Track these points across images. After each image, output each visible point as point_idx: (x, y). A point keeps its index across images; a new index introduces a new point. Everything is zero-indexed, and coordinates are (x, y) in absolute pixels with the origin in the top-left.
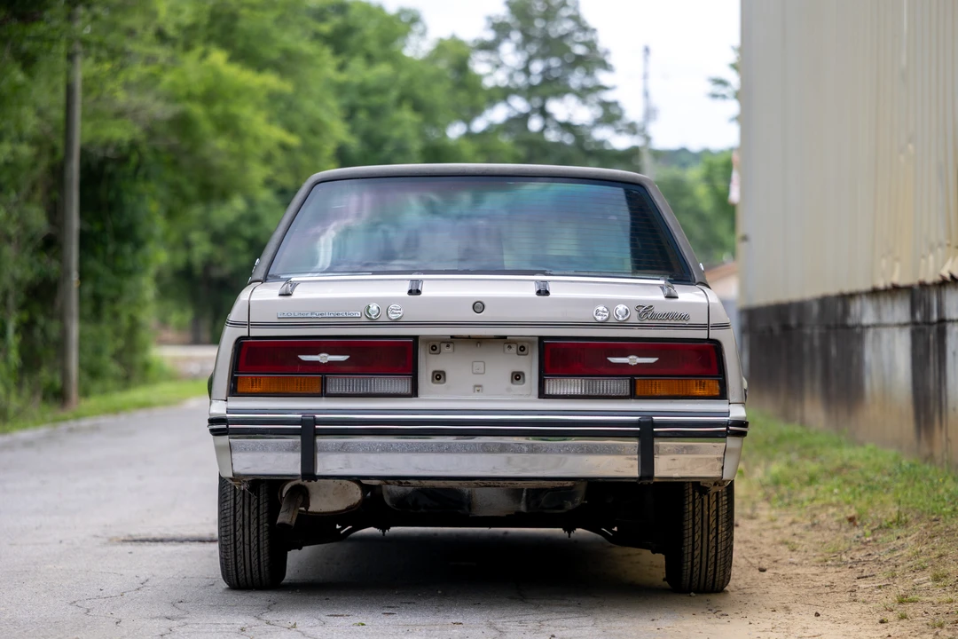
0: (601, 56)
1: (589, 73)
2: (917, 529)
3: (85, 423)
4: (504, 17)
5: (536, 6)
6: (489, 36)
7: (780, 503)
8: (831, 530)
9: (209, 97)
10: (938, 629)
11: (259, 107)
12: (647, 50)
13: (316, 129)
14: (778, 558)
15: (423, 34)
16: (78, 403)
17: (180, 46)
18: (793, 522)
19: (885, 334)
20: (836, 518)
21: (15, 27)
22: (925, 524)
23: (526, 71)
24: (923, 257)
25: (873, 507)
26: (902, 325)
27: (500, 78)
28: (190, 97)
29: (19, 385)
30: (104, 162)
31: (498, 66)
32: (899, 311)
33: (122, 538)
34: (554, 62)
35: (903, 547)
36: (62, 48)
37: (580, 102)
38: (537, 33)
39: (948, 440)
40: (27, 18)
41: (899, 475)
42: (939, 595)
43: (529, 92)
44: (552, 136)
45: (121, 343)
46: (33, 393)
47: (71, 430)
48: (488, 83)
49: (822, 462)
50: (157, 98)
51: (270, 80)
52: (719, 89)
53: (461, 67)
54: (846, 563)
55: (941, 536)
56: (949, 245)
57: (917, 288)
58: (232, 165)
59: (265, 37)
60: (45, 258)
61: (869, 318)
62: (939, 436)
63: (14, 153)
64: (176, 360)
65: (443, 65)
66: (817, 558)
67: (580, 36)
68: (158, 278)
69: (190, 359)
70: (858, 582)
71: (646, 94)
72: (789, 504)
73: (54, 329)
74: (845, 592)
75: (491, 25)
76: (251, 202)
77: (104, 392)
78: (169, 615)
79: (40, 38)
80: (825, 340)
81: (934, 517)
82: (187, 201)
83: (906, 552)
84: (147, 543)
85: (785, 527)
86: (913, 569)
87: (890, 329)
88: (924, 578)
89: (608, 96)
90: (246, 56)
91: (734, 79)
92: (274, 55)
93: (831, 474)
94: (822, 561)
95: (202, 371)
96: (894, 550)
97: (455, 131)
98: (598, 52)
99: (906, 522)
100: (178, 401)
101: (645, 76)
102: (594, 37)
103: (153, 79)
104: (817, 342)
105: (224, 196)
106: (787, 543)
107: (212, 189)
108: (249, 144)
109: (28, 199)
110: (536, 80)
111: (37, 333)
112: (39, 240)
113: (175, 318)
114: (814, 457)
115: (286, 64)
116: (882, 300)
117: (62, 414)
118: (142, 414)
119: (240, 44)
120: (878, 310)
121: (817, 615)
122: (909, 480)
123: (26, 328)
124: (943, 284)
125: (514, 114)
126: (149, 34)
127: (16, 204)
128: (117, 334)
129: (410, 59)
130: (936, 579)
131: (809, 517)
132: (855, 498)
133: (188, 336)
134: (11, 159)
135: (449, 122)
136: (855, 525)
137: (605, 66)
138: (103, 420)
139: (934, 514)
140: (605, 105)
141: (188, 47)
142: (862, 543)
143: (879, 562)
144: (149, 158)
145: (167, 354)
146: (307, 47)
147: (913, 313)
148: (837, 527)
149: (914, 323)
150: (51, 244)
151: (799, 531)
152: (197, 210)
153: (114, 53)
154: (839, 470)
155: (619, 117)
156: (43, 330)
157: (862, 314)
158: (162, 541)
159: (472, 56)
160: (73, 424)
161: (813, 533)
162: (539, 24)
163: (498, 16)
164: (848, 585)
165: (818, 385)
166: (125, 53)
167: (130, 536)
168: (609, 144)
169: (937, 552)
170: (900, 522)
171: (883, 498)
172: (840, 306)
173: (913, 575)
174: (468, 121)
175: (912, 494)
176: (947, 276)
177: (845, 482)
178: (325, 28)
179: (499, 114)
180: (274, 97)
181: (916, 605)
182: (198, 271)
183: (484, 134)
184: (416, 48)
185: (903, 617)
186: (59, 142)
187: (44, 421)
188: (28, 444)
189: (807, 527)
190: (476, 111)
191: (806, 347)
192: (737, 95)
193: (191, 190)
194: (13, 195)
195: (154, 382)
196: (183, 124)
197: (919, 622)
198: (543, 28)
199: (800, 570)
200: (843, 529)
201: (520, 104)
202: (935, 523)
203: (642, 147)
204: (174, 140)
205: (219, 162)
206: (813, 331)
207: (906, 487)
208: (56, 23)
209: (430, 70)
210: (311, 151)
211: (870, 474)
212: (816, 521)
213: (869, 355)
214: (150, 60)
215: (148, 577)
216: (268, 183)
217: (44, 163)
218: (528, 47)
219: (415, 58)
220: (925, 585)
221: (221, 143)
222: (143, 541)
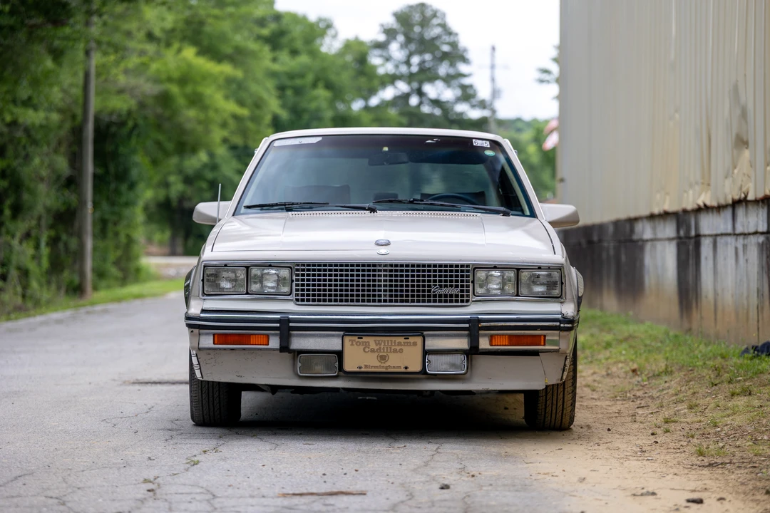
0: (460, 53)
1: (452, 65)
2: (678, 376)
3: (98, 308)
4: (392, 25)
5: (414, 17)
6: (382, 38)
7: (585, 361)
8: (619, 377)
9: (183, 80)
10: (691, 439)
11: (219, 87)
12: (493, 49)
13: (258, 104)
14: (583, 395)
15: (335, 36)
16: (91, 295)
17: (163, 44)
18: (594, 373)
19: (659, 245)
20: (623, 370)
21: (49, 30)
22: (683, 373)
23: (408, 63)
24: (685, 191)
25: (649, 363)
26: (670, 239)
27: (390, 68)
28: (170, 80)
29: (49, 283)
30: (110, 124)
31: (388, 59)
32: (669, 230)
33: (132, 381)
34: (428, 57)
35: (669, 388)
36: (81, 46)
37: (446, 86)
38: (416, 36)
39: (702, 318)
40: (57, 22)
41: (668, 341)
42: (691, 417)
43: (410, 78)
44: (426, 109)
45: (119, 253)
46: (59, 288)
47: (88, 313)
48: (381, 71)
49: (614, 334)
50: (148, 80)
51: (226, 69)
52: (545, 76)
53: (362, 60)
54: (629, 398)
55: (695, 380)
56: (703, 183)
57: (681, 213)
58: (200, 128)
59: (223, 37)
60: (67, 193)
61: (648, 234)
62: (695, 315)
63: (47, 118)
64: (158, 266)
65: (349, 58)
66: (610, 396)
67: (446, 38)
68: (146, 208)
69: (168, 266)
70: (637, 410)
71: (493, 80)
72: (591, 362)
73: (73, 243)
74: (628, 416)
75: (382, 30)
76: (211, 155)
77: (109, 287)
78: (170, 428)
79: (67, 38)
80: (617, 250)
81: (690, 368)
82: (167, 154)
83: (671, 391)
84: (150, 384)
85: (588, 376)
86: (675, 401)
87: (662, 242)
88: (683, 407)
89: (466, 81)
90: (210, 51)
91: (555, 69)
92: (228, 50)
93: (620, 342)
94: (612, 397)
95: (178, 273)
96: (663, 390)
97: (357, 105)
98: (459, 50)
99: (671, 371)
100: (163, 294)
101: (493, 67)
102: (456, 39)
103: (144, 66)
104: (612, 252)
105: (194, 150)
106: (589, 386)
107: (185, 146)
108: (211, 114)
109: (56, 151)
110: (415, 69)
111: (61, 246)
112: (63, 179)
113: (157, 236)
114: (610, 331)
115: (237, 56)
116: (657, 222)
117: (81, 302)
118: (138, 302)
119: (205, 43)
120: (654, 229)
121: (609, 430)
122: (674, 345)
123: (54, 242)
124: (699, 210)
125: (398, 93)
126: (141, 35)
127: (47, 155)
128: (117, 247)
129: (326, 54)
130: (691, 408)
131: (605, 370)
132: (637, 357)
133: (167, 250)
134: (44, 122)
135: (353, 100)
136: (637, 374)
137: (465, 60)
138: (111, 306)
139: (690, 366)
140: (464, 88)
141: (168, 45)
142: (641, 386)
143: (652, 397)
144: (141, 122)
145: (152, 262)
146: (253, 46)
147: (678, 231)
148: (624, 376)
149: (679, 238)
150: (72, 183)
151: (598, 379)
152: (174, 160)
153: (117, 48)
154: (626, 339)
155: (474, 96)
156: (66, 244)
157: (643, 232)
158: (160, 383)
159: (369, 52)
160: (89, 308)
161: (608, 380)
162: (417, 29)
163: (388, 24)
164: (630, 412)
165: (612, 282)
166: (125, 49)
167: (137, 380)
168: (466, 115)
169: (692, 391)
170: (667, 372)
171: (656, 357)
172: (628, 226)
173: (675, 405)
174: (366, 99)
175: (676, 355)
176: (702, 204)
177: (631, 347)
178: (265, 32)
179: (388, 93)
180: (229, 81)
181: (676, 424)
182: (175, 204)
183: (378, 107)
184: (330, 46)
185: (667, 431)
186: (79, 111)
187: (68, 307)
188: (59, 322)
189: (603, 376)
190: (372, 92)
191: (604, 255)
192: (557, 81)
193: (170, 146)
194: (45, 148)
195: (145, 281)
196: (165, 99)
197: (678, 435)
198: (420, 33)
199: (598, 403)
200: (628, 377)
201: (403, 87)
202: (691, 372)
203: (490, 117)
204: (159, 110)
205: (188, 126)
206: (609, 244)
207: (672, 350)
208: (78, 27)
209: (340, 62)
210: (255, 119)
211: (648, 342)
212: (610, 372)
213: (648, 260)
214: (142, 53)
215: (153, 405)
216: (225, 141)
217: (68, 125)
218: (409, 46)
219: (329, 53)
220: (682, 412)
221: (192, 113)
222: (147, 383)
